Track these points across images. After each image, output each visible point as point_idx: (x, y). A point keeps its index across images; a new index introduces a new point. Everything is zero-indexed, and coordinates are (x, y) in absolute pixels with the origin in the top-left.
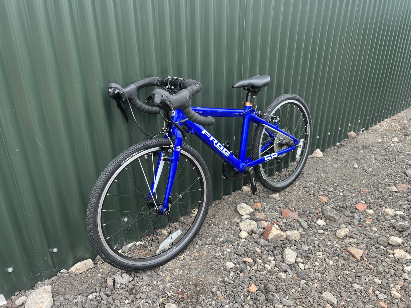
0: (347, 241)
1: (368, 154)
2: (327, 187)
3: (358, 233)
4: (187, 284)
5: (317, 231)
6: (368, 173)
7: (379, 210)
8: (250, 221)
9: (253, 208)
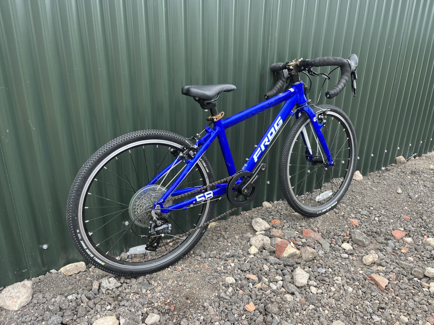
0: (375, 268)
1: (416, 180)
2: (361, 210)
3: (389, 261)
4: (178, 295)
5: (340, 255)
6: (412, 199)
7: (419, 239)
8: (262, 237)
9: (270, 224)
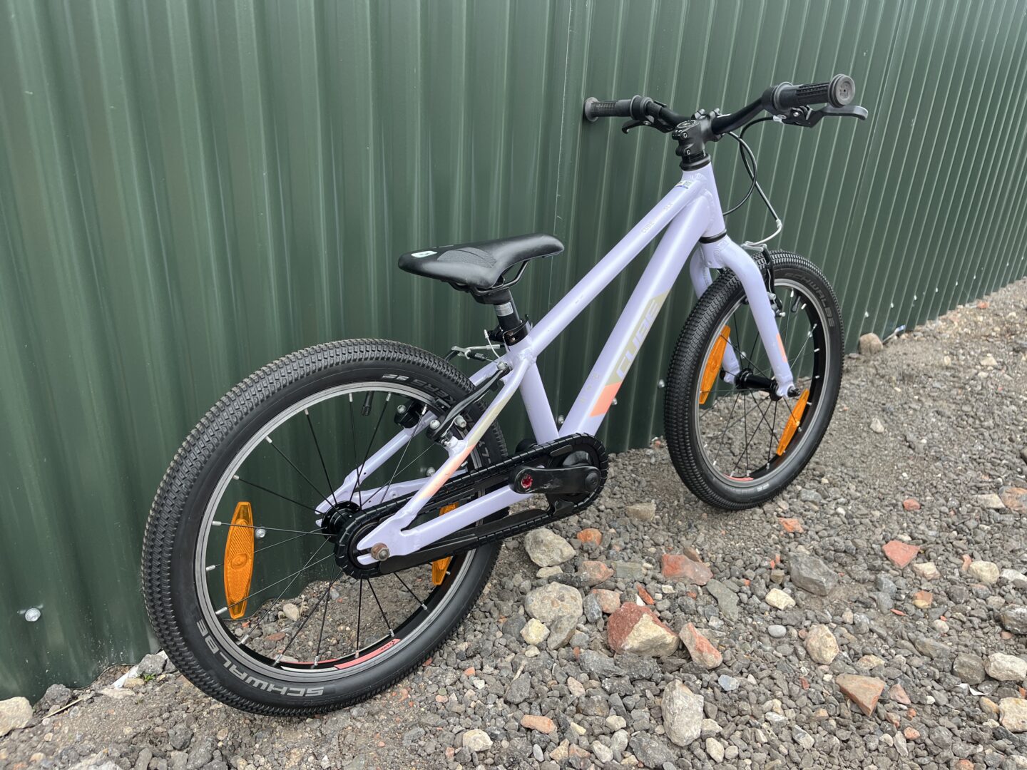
1: (916, 397)
2: (799, 488)
5: (766, 626)
6: (916, 450)
7: (953, 565)
8: (560, 589)
9: (574, 544)
